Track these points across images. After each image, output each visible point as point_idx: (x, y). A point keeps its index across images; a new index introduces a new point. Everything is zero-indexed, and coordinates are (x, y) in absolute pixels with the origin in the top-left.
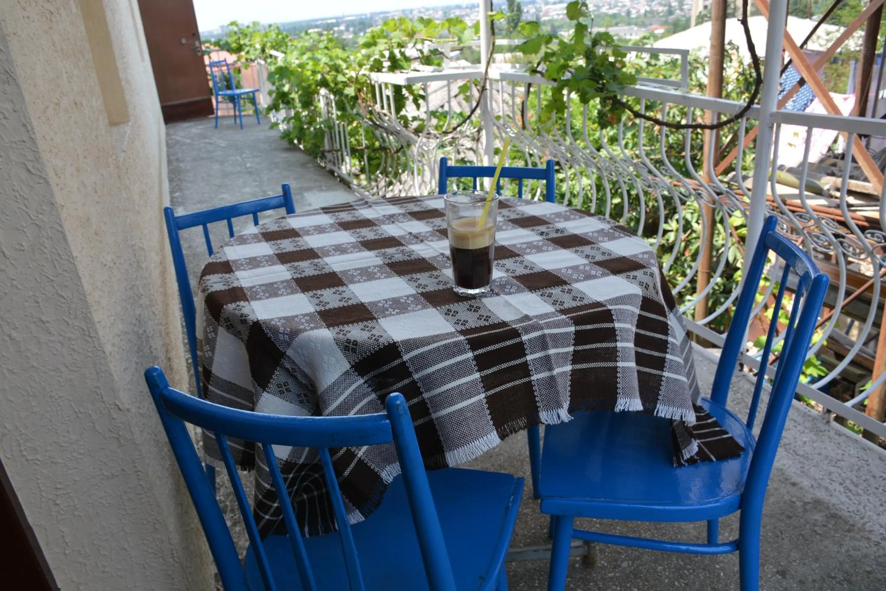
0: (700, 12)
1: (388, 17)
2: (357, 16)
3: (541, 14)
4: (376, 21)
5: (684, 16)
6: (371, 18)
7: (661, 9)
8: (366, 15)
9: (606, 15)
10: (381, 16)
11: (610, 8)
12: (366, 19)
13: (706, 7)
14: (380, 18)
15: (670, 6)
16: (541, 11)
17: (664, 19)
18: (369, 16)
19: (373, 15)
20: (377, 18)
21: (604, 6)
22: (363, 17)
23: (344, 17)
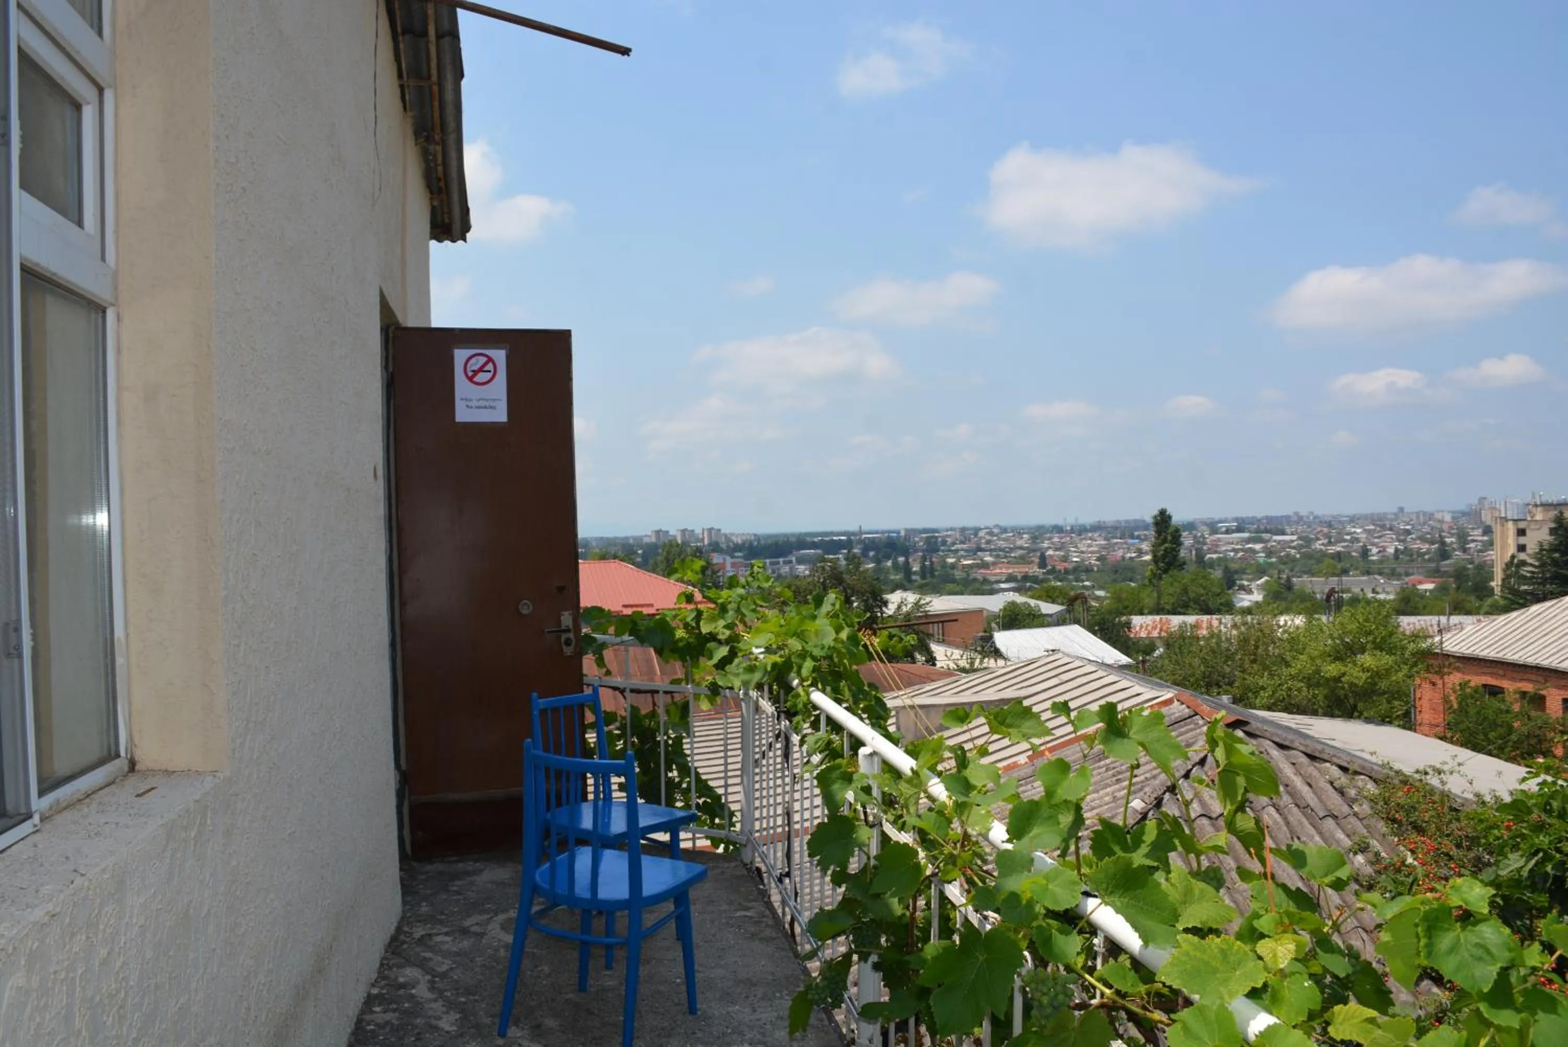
0: (1513, 557)
1: (937, 537)
2: (883, 532)
3: (1205, 548)
4: (915, 543)
5: (1471, 562)
6: (907, 538)
7: (1425, 547)
8: (898, 532)
9: (1324, 554)
10: (924, 535)
11: (1330, 543)
12: (899, 537)
13: (1522, 548)
14: (921, 538)
15: (1443, 543)
16: (1205, 544)
17: (1433, 565)
18: (903, 534)
19: (911, 532)
20: (917, 539)
21: (1318, 539)
22: (895, 535)
23: (861, 532)
